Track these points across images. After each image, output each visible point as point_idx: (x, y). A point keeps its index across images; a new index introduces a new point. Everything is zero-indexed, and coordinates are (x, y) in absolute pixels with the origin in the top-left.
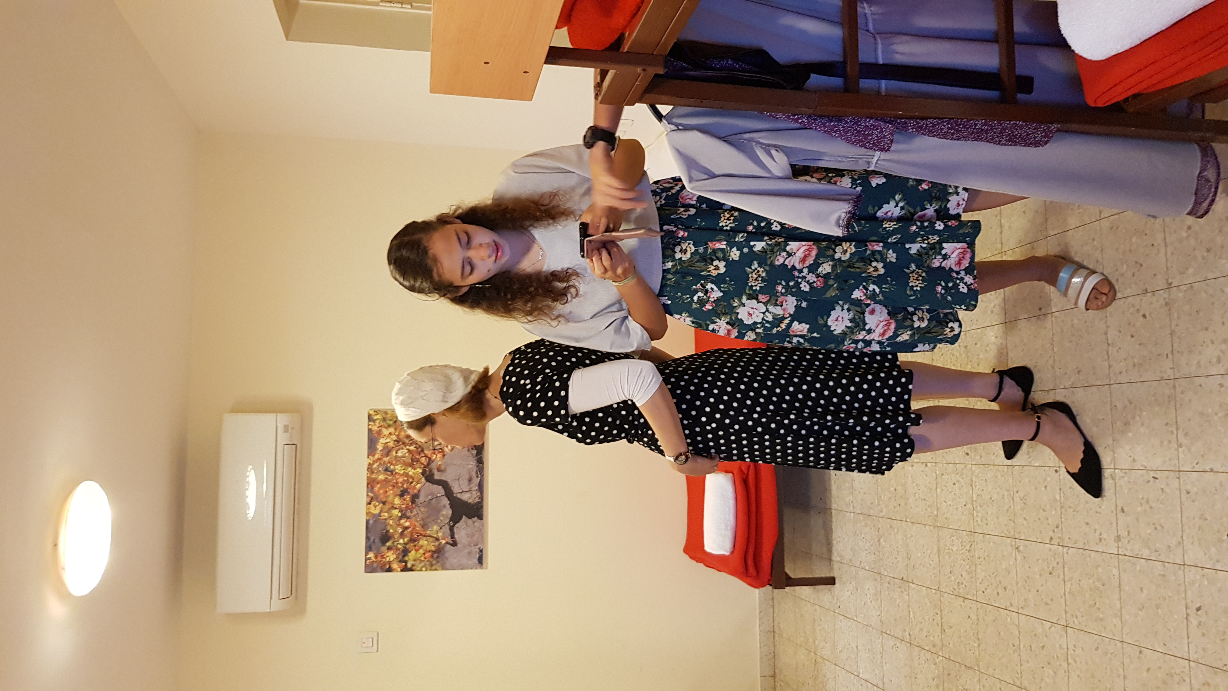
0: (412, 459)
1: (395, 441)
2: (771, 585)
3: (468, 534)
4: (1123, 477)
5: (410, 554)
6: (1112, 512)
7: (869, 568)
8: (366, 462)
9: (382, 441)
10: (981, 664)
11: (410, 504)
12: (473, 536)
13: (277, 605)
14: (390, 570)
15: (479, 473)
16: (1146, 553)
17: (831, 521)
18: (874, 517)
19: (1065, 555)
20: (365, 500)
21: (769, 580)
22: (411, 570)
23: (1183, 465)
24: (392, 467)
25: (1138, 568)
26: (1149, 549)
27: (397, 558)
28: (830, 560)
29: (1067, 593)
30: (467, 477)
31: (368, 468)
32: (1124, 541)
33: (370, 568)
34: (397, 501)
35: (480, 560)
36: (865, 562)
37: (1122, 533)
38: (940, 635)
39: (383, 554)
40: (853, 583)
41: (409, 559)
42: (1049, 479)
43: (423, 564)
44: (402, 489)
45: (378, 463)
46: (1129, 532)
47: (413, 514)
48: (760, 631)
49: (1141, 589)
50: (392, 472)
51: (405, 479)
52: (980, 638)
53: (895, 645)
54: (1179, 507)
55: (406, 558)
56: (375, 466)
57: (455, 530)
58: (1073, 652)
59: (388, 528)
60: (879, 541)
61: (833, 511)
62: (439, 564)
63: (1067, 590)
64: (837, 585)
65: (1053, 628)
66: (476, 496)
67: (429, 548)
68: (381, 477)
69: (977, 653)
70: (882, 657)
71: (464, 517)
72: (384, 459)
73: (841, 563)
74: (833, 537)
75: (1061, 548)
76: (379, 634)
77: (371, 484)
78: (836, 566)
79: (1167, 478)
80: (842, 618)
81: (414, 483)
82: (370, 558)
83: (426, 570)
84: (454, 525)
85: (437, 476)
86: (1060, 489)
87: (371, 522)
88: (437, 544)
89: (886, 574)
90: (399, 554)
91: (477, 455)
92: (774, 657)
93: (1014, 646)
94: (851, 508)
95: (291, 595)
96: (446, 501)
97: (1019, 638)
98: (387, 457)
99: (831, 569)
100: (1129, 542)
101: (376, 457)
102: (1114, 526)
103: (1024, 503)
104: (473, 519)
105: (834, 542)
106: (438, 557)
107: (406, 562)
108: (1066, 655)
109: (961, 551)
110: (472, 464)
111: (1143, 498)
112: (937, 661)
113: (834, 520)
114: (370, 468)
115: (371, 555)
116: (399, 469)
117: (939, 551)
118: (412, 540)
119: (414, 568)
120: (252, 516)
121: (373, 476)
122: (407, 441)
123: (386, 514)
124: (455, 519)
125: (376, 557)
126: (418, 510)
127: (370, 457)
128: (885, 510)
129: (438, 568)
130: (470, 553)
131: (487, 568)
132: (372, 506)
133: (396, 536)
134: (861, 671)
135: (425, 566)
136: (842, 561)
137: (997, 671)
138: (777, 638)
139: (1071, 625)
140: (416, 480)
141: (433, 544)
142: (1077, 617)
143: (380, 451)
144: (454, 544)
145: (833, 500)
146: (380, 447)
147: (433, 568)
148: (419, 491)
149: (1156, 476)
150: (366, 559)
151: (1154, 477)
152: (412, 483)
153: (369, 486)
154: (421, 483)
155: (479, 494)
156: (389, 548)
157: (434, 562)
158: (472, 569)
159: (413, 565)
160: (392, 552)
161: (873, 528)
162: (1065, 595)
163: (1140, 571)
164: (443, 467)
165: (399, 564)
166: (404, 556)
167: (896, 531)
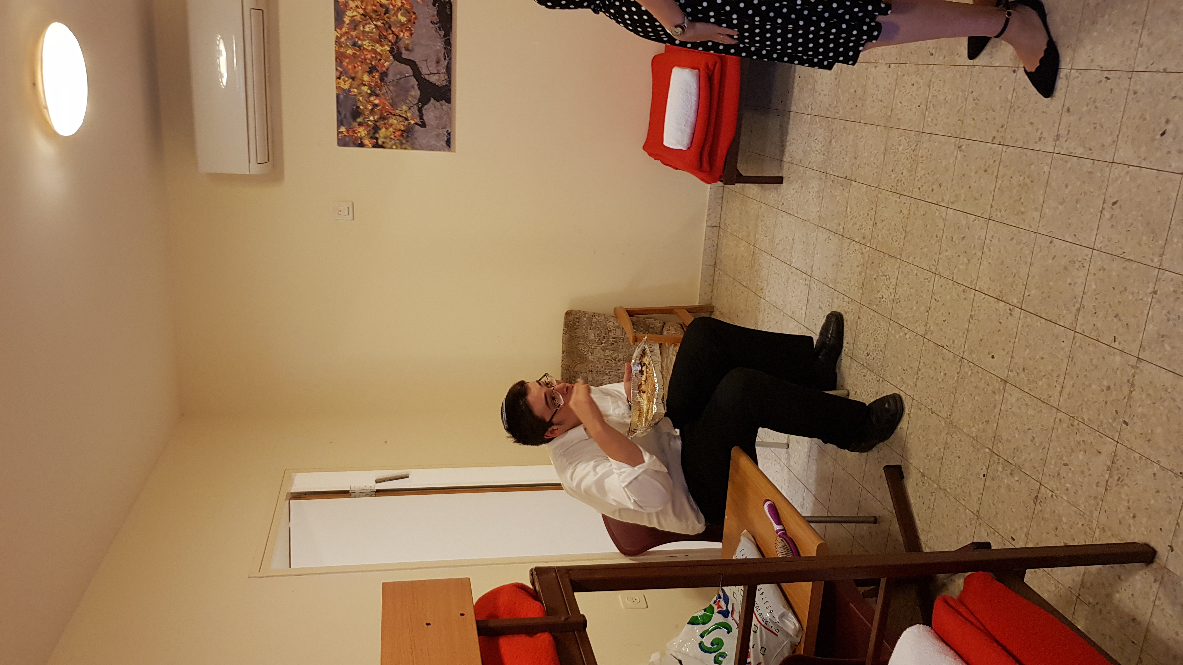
0: (380, 35)
1: (362, 15)
2: (721, 181)
3: (436, 117)
4: (1077, 77)
5: (380, 132)
6: (1058, 112)
7: (817, 168)
8: (333, 34)
9: (349, 13)
10: (903, 253)
11: (379, 81)
12: (441, 118)
13: (255, 169)
14: (361, 145)
15: (446, 55)
16: (1079, 151)
17: (788, 123)
18: (830, 119)
19: (1003, 154)
20: (334, 74)
21: (721, 177)
22: (382, 147)
23: (1138, 66)
24: (360, 42)
25: (1069, 165)
26: (1084, 147)
27: (368, 134)
28: (781, 161)
29: (996, 189)
30: (435, 58)
31: (336, 42)
32: (1063, 140)
33: (342, 142)
34: (366, 78)
35: (448, 143)
36: (814, 162)
37: (1063, 132)
38: (871, 228)
39: (354, 129)
40: (799, 182)
41: (380, 136)
42: (1005, 79)
43: (393, 142)
44: (370, 66)
45: (345, 37)
46: (1069, 131)
47: (383, 92)
48: (707, 226)
49: (1066, 186)
50: (359, 47)
51: (373, 55)
52: (908, 230)
53: (829, 237)
54: (1123, 107)
55: (377, 136)
56: (343, 40)
57: (424, 112)
58: (989, 241)
59: (359, 104)
60: (830, 142)
61: (792, 114)
62: (409, 144)
63: (998, 187)
64: (784, 184)
65: (976, 221)
66: (443, 79)
67: (398, 127)
68: (350, 52)
69: (902, 244)
70: (814, 249)
71: (432, 99)
72: (352, 33)
73: (791, 163)
74: (788, 139)
75: (1001, 146)
76: (354, 204)
77: (340, 58)
78: (786, 166)
79: (1119, 78)
80: (783, 214)
81: (382, 61)
82: (342, 132)
83: (397, 148)
84: (422, 107)
85: (405, 55)
86: (1014, 90)
87: (341, 96)
88: (406, 123)
89: (831, 173)
90: (369, 130)
91: (445, 36)
92: (717, 249)
93: (937, 236)
94: (810, 109)
95: (269, 161)
96: (414, 82)
97: (943, 230)
98: (354, 31)
99: (781, 168)
100: (1066, 141)
101: (344, 30)
102: (1057, 125)
103: (976, 104)
104: (441, 102)
105: (788, 144)
106: (408, 136)
107: (377, 139)
108: (983, 245)
109: (906, 151)
110: (439, 45)
111: (1091, 98)
112: (864, 251)
113: (791, 122)
114: (338, 41)
115: (343, 129)
116: (367, 44)
117: (886, 150)
118: (382, 118)
119: (384, 145)
120: (225, 84)
121: (342, 50)
122: (374, 16)
123: (356, 90)
124: (423, 100)
125: (348, 131)
126: (387, 89)
127: (337, 30)
128: (841, 112)
129: (407, 147)
130: (438, 135)
131: (455, 152)
132: (341, 81)
133: (367, 113)
134: (793, 261)
135: (395, 144)
136: (792, 162)
137: (916, 259)
138: (721, 234)
139: (994, 218)
140: (384, 57)
141: (402, 123)
142: (1000, 212)
143: (348, 24)
144: (423, 125)
145: (793, 103)
146: (347, 20)
147: (404, 146)
148: (387, 69)
149: (1109, 77)
150: (339, 133)
151: (1106, 78)
152: (380, 60)
153: (338, 60)
154: (389, 62)
155: (447, 77)
156: (360, 124)
157: (404, 141)
158: (440, 150)
159: (383, 143)
160: (363, 128)
161: (827, 130)
162: (994, 191)
163: (1070, 168)
164: (410, 47)
165: (370, 140)
166: (374, 133)
167: (848, 132)
